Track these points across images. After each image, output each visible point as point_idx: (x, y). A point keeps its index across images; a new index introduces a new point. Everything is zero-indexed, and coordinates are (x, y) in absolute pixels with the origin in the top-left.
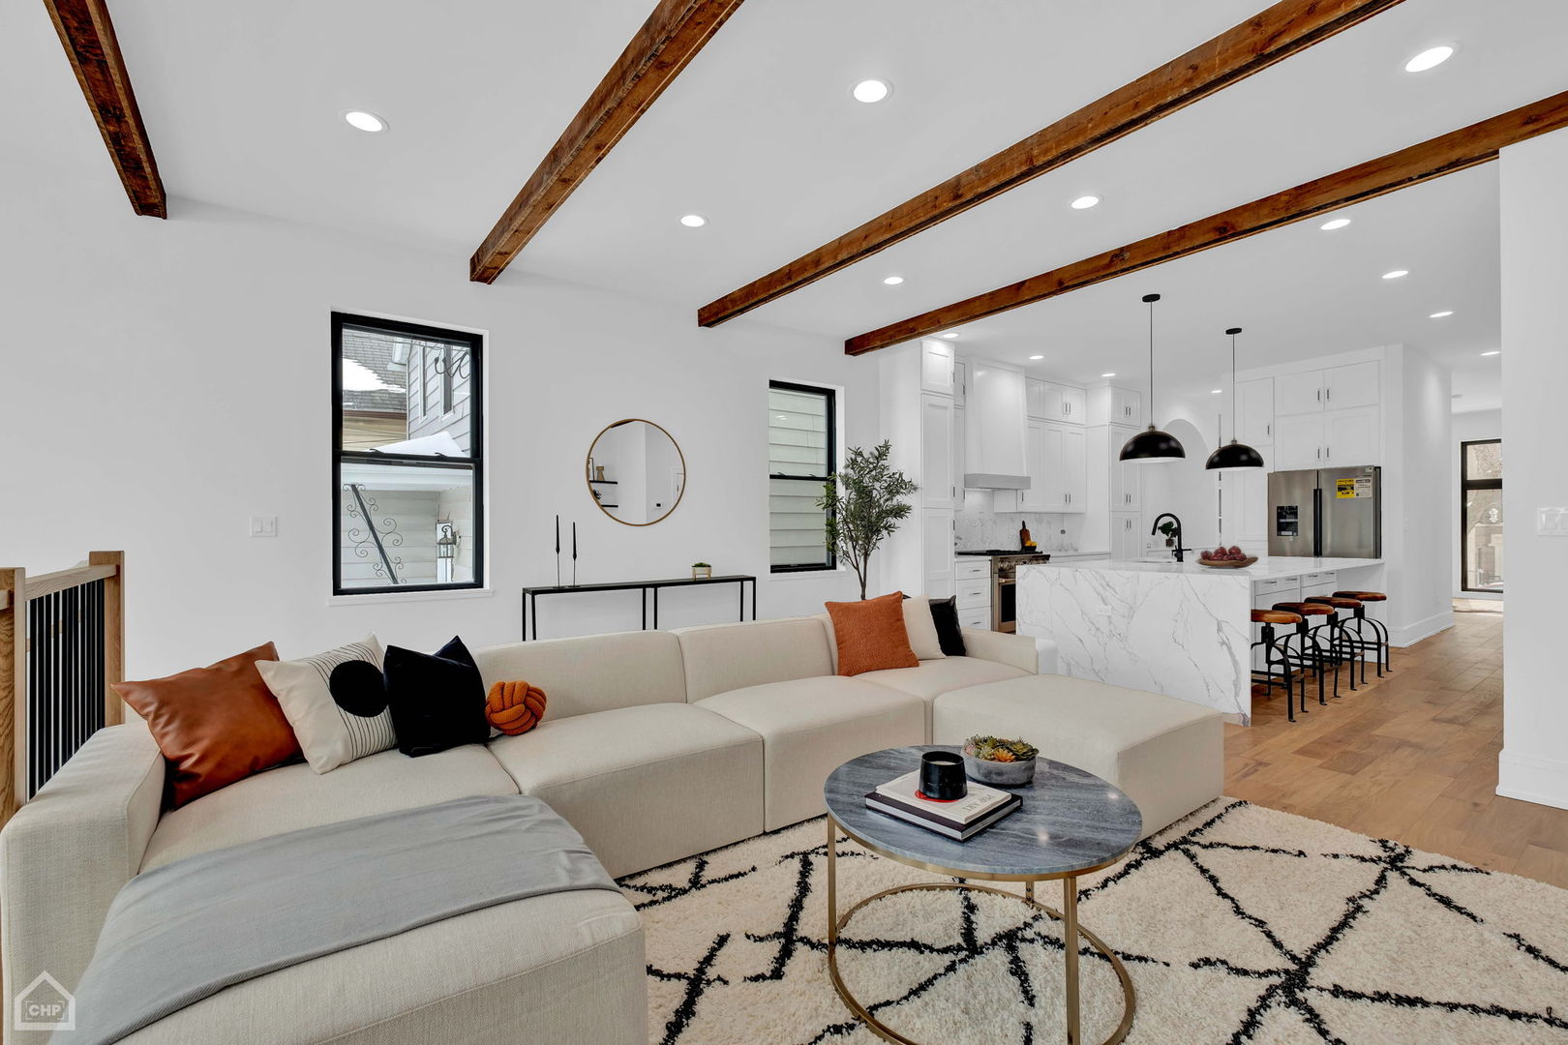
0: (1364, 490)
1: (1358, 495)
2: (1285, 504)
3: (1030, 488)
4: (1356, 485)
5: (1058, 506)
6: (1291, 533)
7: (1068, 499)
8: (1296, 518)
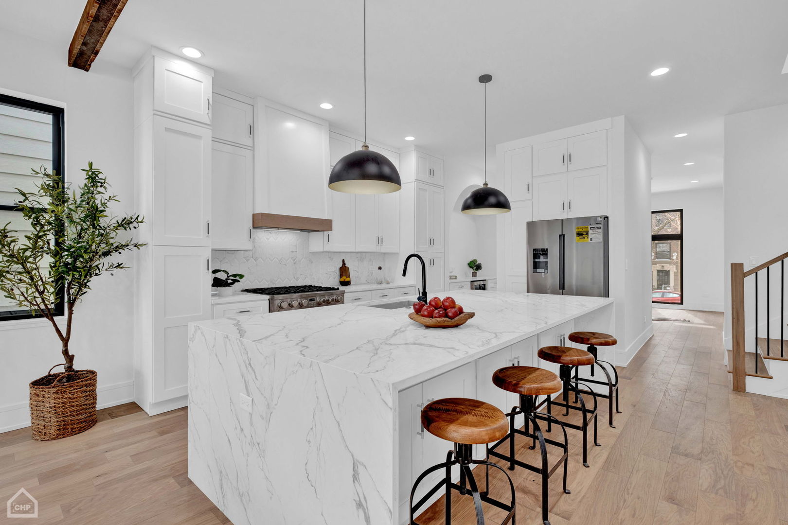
0: (595, 236)
1: (591, 240)
2: (540, 246)
3: (331, 230)
4: (590, 232)
5: (372, 247)
6: (543, 270)
7: (380, 241)
8: (547, 258)
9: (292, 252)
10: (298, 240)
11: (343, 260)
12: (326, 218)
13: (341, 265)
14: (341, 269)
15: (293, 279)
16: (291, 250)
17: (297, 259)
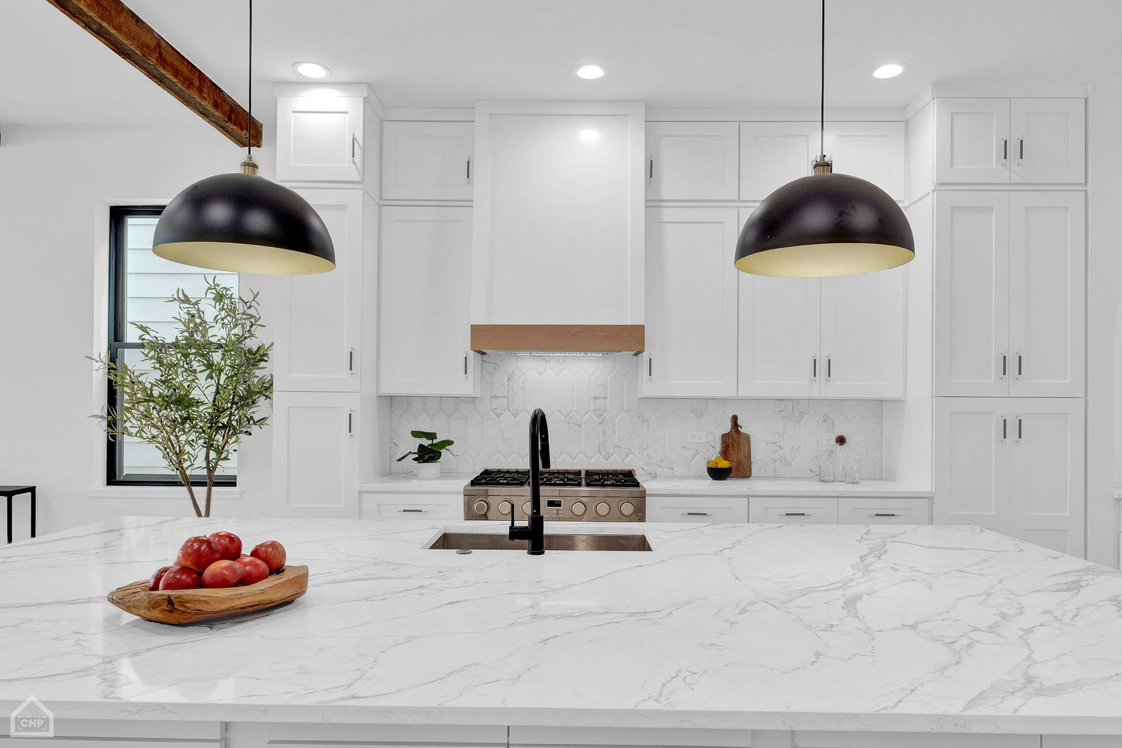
7: (822, 368)
9: (596, 398)
10: (609, 373)
11: (735, 419)
12: (629, 322)
13: (727, 428)
14: (725, 437)
15: (598, 455)
16: (592, 395)
17: (606, 414)
